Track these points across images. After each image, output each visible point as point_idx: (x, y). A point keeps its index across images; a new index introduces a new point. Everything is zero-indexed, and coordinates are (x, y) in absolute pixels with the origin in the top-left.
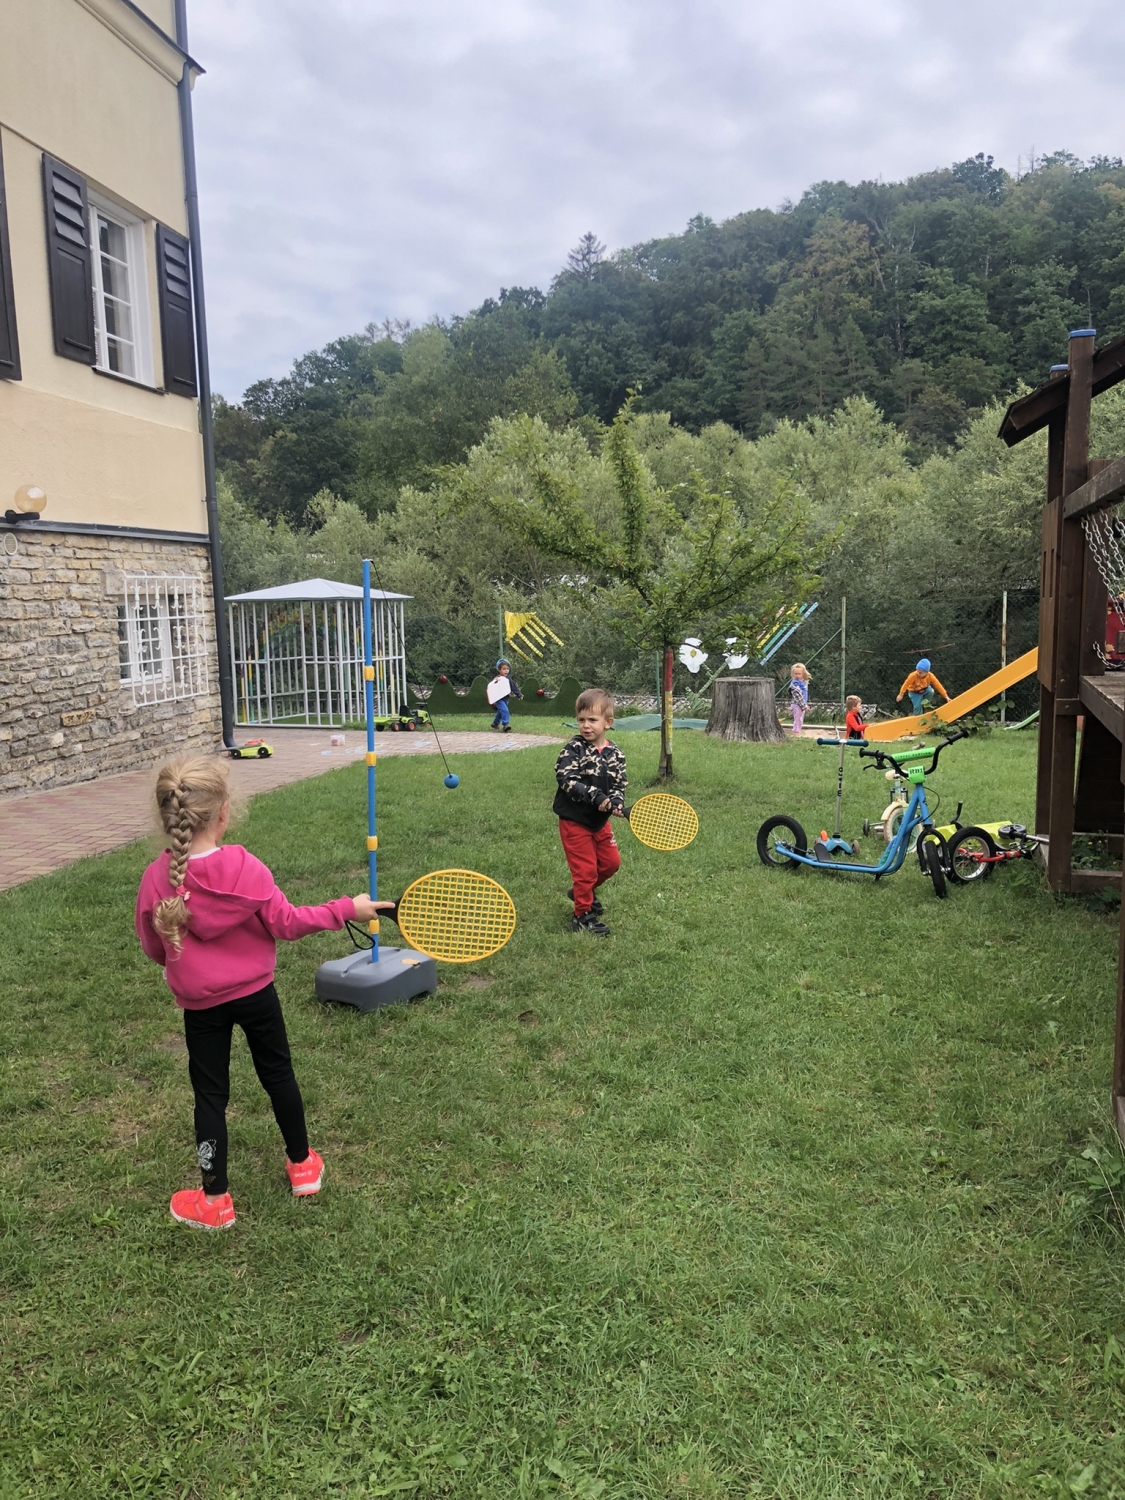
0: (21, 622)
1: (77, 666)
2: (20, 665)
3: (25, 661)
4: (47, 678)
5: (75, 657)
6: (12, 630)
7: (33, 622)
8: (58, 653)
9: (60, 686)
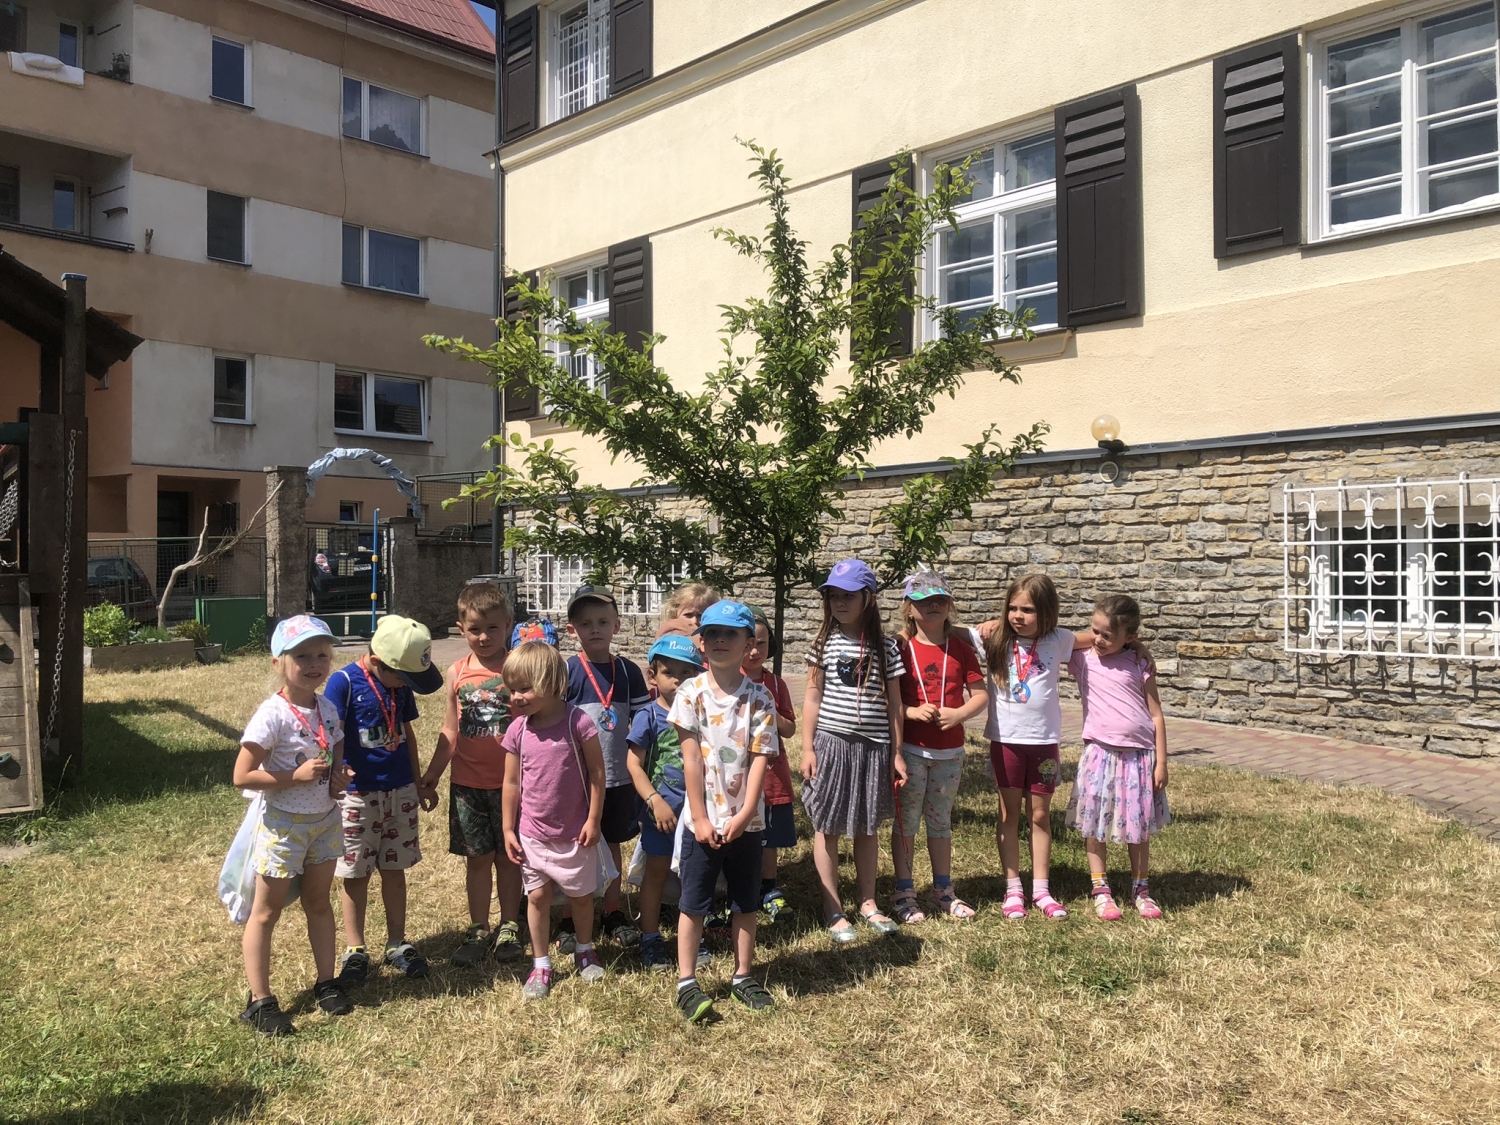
0: (1118, 545)
1: (1206, 593)
2: (1109, 585)
3: (1117, 581)
4: (1151, 601)
5: (1206, 584)
6: (1101, 552)
7: (1136, 545)
8: (1179, 577)
9: (1175, 611)
